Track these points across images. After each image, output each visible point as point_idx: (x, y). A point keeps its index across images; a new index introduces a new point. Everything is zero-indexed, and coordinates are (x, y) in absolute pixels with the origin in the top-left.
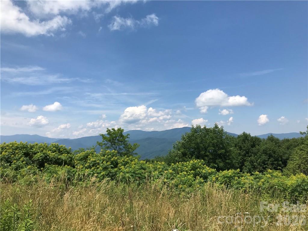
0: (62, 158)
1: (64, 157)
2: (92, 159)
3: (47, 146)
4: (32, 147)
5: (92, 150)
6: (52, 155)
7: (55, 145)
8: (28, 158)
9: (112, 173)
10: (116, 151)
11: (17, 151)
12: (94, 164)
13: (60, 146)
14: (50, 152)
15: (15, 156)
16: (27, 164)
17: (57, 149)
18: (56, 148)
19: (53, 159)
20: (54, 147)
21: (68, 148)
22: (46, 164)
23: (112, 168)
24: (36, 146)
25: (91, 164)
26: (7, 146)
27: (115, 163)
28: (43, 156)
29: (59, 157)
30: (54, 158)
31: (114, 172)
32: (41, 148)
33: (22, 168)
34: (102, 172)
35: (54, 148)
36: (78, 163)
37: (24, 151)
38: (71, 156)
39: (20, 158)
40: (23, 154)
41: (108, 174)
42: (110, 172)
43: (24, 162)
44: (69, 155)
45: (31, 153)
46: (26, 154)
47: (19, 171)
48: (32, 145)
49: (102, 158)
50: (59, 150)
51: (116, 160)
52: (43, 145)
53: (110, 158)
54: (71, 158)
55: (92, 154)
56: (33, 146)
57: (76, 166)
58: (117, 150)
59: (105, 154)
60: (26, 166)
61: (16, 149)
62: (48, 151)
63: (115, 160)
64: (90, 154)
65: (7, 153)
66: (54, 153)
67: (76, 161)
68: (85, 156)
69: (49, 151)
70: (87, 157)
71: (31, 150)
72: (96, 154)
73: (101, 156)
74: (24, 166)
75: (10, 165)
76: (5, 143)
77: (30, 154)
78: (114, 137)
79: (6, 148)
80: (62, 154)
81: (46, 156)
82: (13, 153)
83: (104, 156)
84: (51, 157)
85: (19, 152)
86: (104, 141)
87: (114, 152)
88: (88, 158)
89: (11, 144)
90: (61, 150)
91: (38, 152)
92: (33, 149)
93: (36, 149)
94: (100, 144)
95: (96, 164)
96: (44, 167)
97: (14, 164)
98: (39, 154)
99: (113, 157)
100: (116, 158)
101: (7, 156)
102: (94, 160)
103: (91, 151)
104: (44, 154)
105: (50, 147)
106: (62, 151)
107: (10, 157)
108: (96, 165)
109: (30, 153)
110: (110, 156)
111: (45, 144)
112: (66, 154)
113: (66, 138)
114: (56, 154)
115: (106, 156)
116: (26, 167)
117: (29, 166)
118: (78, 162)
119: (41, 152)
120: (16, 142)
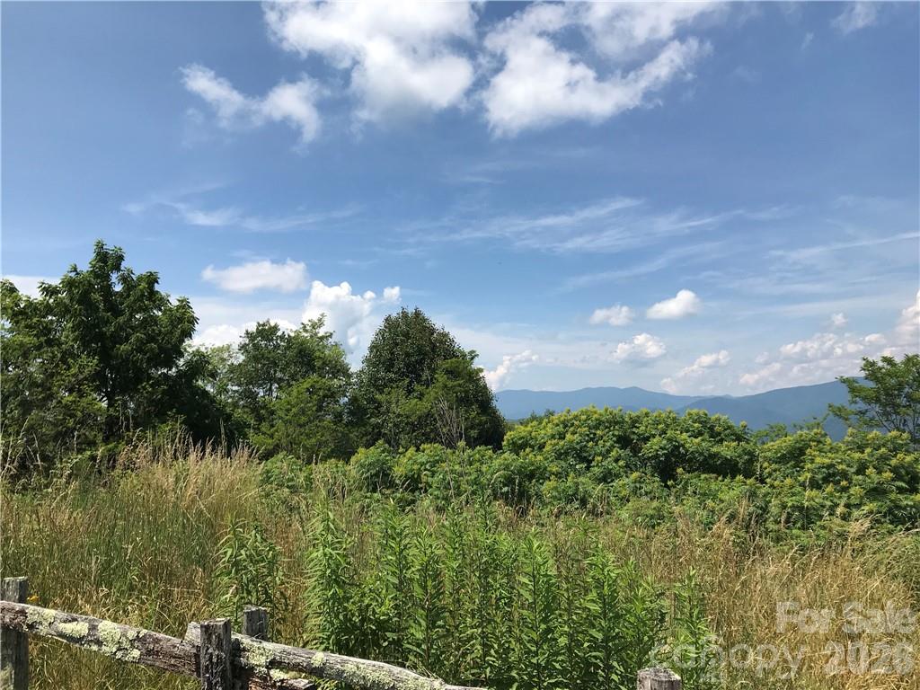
0: (722, 453)
1: (727, 450)
2: (818, 460)
3: (674, 419)
4: (635, 422)
5: (815, 430)
6: (692, 444)
7: (697, 414)
8: (628, 451)
9: (905, 509)
10: (905, 435)
11: (599, 432)
12: (829, 475)
13: (713, 418)
14: (685, 435)
15: (597, 445)
16: (629, 468)
17: (704, 427)
18: (700, 422)
19: (697, 455)
20: (695, 422)
21: (738, 424)
22: (680, 470)
23: (901, 490)
24: (645, 419)
25: (819, 477)
26: (576, 418)
27: (908, 474)
28: (667, 447)
29: (714, 450)
30: (701, 454)
31: (911, 507)
32: (660, 424)
33: (618, 476)
34: (865, 504)
35: (696, 425)
36: (775, 471)
37: (616, 433)
38: (749, 447)
39: (608, 451)
40: (615, 439)
41: (890, 511)
42: (898, 507)
43: (621, 463)
44: (742, 443)
45: (635, 437)
46: (624, 441)
47: (611, 484)
48: (633, 415)
49: (857, 455)
50: (712, 428)
51: (910, 465)
52: (663, 415)
53: (884, 459)
54: (751, 454)
55: (819, 442)
56: (638, 417)
57: (768, 480)
58: (910, 432)
59: (864, 442)
60: (626, 472)
61: (597, 427)
62: (679, 432)
63: (906, 465)
64: (812, 444)
65: (577, 438)
66: (696, 437)
67: (766, 464)
68: (796, 449)
69: (681, 433)
70: (802, 451)
71: (634, 430)
72: (830, 444)
73: (850, 449)
74: (622, 473)
75: (588, 468)
76: (569, 412)
77: (633, 439)
78: (893, 388)
79: (572, 425)
80: (721, 441)
81: (677, 448)
82: (592, 436)
83: (861, 449)
84: (691, 450)
85: (605, 435)
86: (856, 403)
87: (895, 438)
88: (805, 454)
89: (582, 413)
90: (717, 429)
91: (654, 436)
92: (638, 428)
93: (647, 427)
94: (839, 413)
95: (834, 475)
96: (674, 478)
97: (597, 465)
98: (655, 440)
99: (895, 456)
100: (908, 459)
101: (578, 443)
102: (827, 461)
103: (813, 434)
104: (670, 440)
105: (685, 421)
106: (719, 434)
107: (585, 446)
108: (838, 478)
109: (632, 437)
110: (883, 449)
111: (670, 413)
112: (734, 441)
113: (719, 393)
114: (703, 440)
115: (868, 450)
116: (627, 477)
117: (635, 475)
118: (774, 466)
119: (660, 435)
120: (594, 407)
